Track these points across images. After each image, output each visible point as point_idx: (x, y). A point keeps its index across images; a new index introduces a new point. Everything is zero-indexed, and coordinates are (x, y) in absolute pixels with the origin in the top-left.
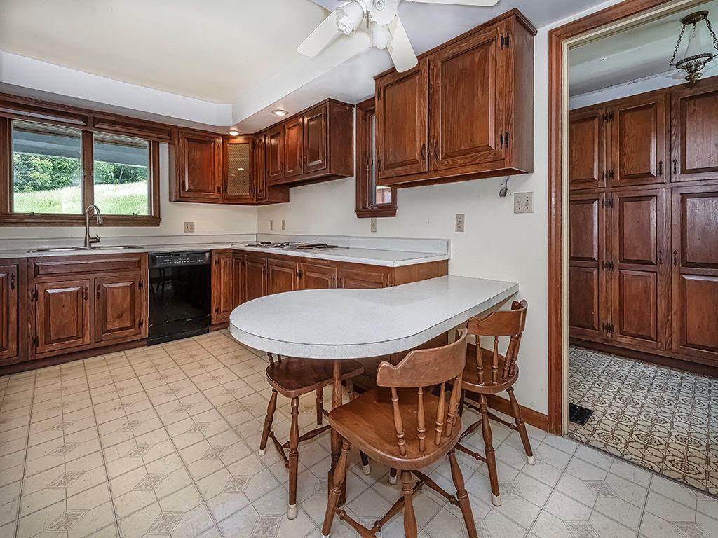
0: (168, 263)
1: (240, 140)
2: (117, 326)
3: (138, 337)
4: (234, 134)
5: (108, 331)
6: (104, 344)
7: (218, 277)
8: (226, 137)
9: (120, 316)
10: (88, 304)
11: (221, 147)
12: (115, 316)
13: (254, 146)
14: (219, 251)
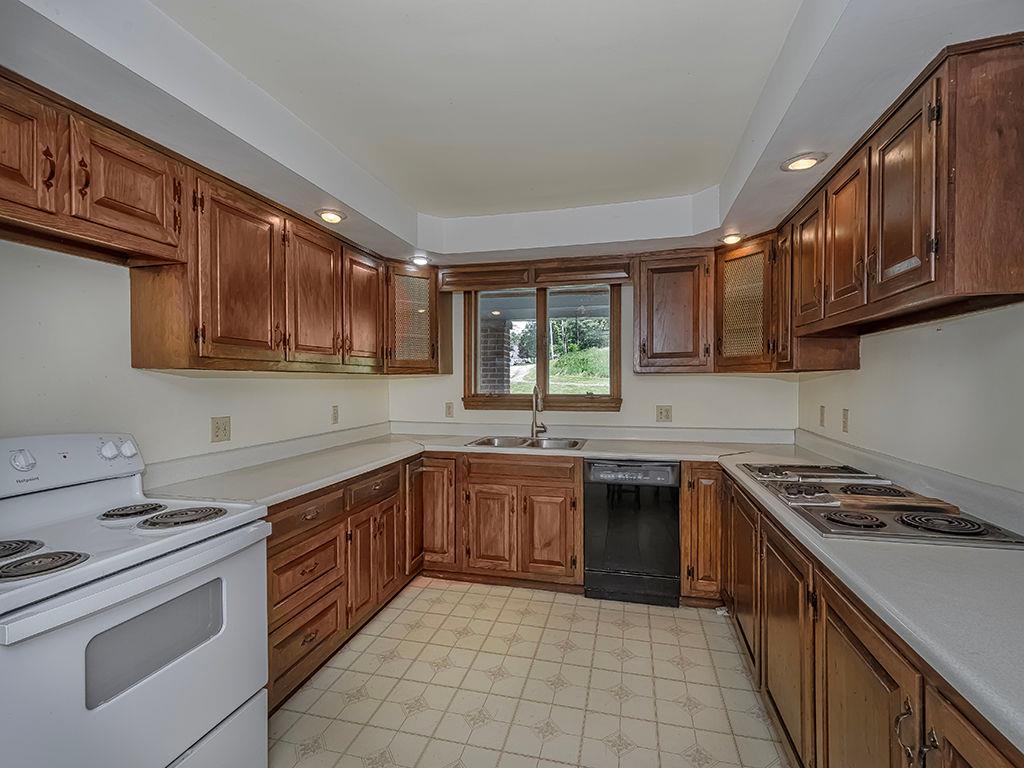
0: (608, 476)
1: (749, 248)
2: (545, 557)
3: (570, 580)
4: (731, 240)
5: (536, 561)
6: (531, 576)
7: (695, 512)
8: (721, 251)
9: (548, 544)
10: (515, 519)
11: (712, 272)
12: (543, 542)
13: (774, 255)
14: (695, 465)
